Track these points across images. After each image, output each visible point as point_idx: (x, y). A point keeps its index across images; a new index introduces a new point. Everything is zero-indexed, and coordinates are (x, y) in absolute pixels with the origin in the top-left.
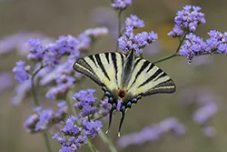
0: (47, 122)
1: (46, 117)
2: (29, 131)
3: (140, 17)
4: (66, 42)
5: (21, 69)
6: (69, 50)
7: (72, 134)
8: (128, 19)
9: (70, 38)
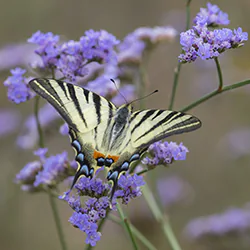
0: (55, 173)
1: (54, 165)
2: (25, 188)
3: (223, 8)
4: (97, 40)
5: (17, 81)
6: (101, 54)
7: (92, 194)
8: (203, 11)
9: (104, 35)
